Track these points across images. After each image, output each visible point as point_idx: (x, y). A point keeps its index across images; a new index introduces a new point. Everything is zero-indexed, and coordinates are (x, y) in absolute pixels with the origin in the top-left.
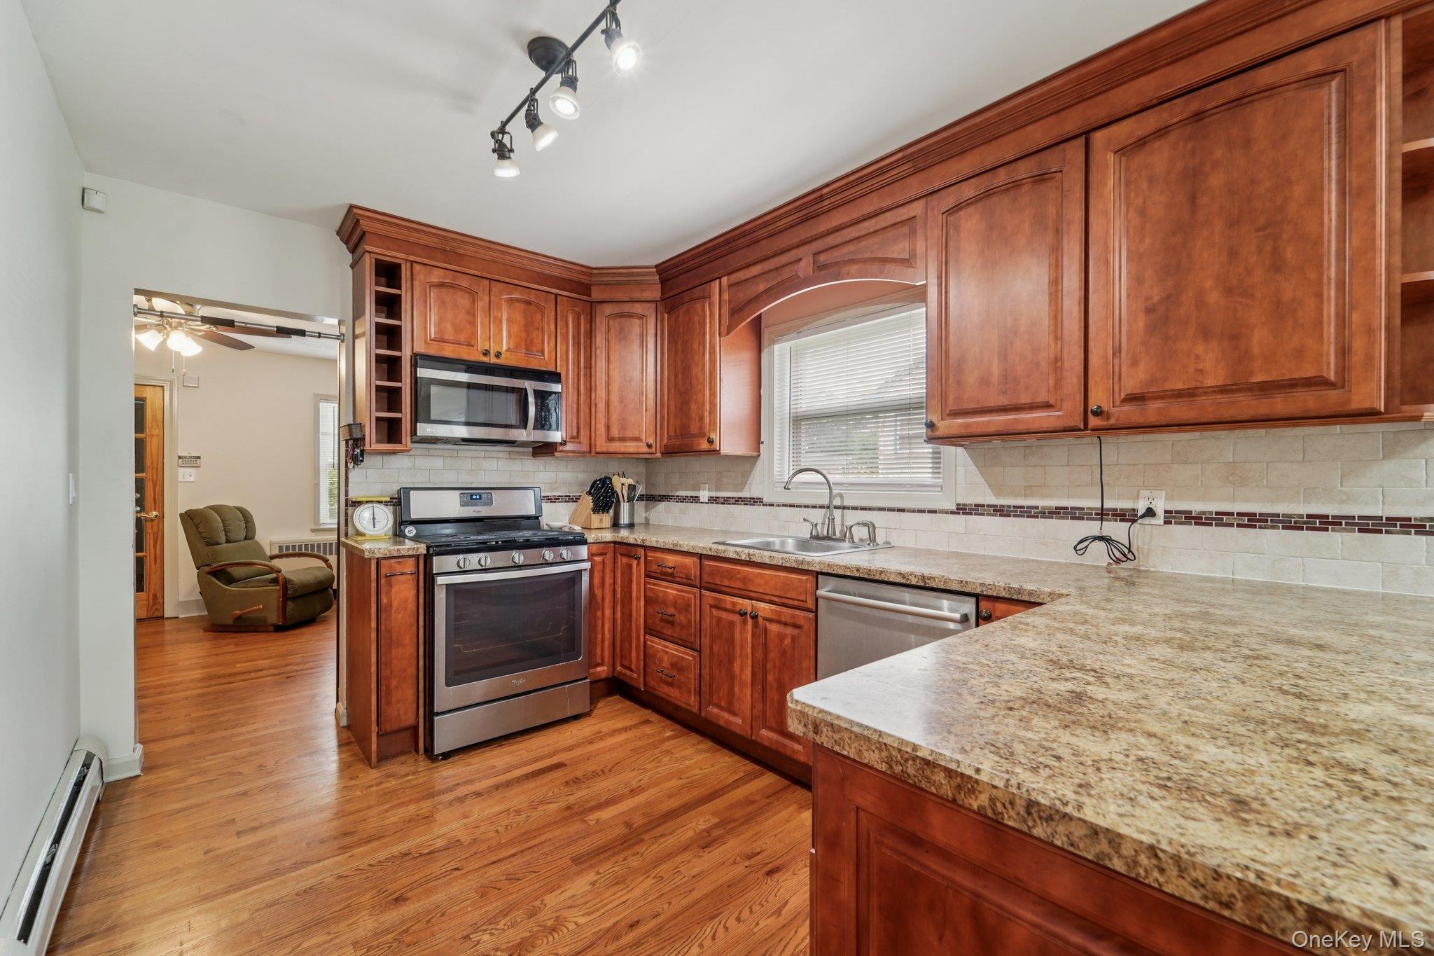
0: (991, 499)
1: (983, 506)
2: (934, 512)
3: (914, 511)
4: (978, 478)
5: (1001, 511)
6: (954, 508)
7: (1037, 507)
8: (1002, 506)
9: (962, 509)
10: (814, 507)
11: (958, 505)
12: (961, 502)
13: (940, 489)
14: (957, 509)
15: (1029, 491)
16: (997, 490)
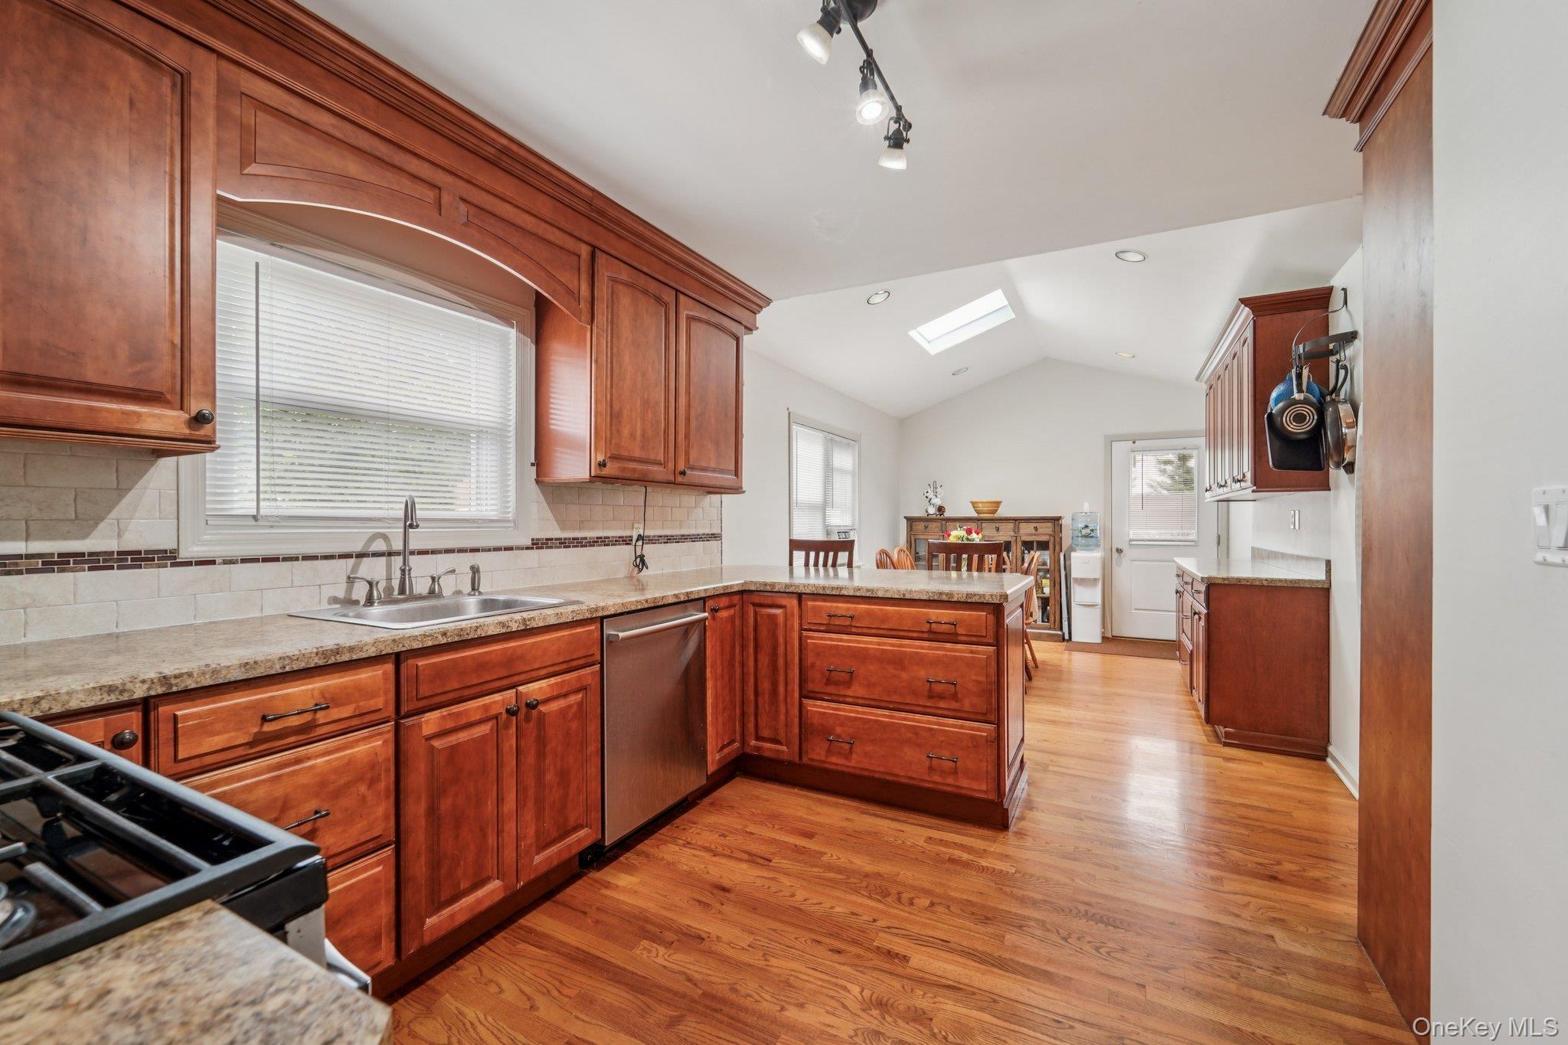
0: (557, 533)
1: (552, 539)
2: (509, 549)
3: (489, 550)
4: (548, 514)
5: (564, 543)
6: (529, 543)
7: (586, 538)
8: (565, 539)
9: (538, 544)
10: (331, 557)
11: (533, 540)
12: (535, 537)
13: (513, 525)
14: (533, 544)
15: (582, 525)
16: (562, 524)
